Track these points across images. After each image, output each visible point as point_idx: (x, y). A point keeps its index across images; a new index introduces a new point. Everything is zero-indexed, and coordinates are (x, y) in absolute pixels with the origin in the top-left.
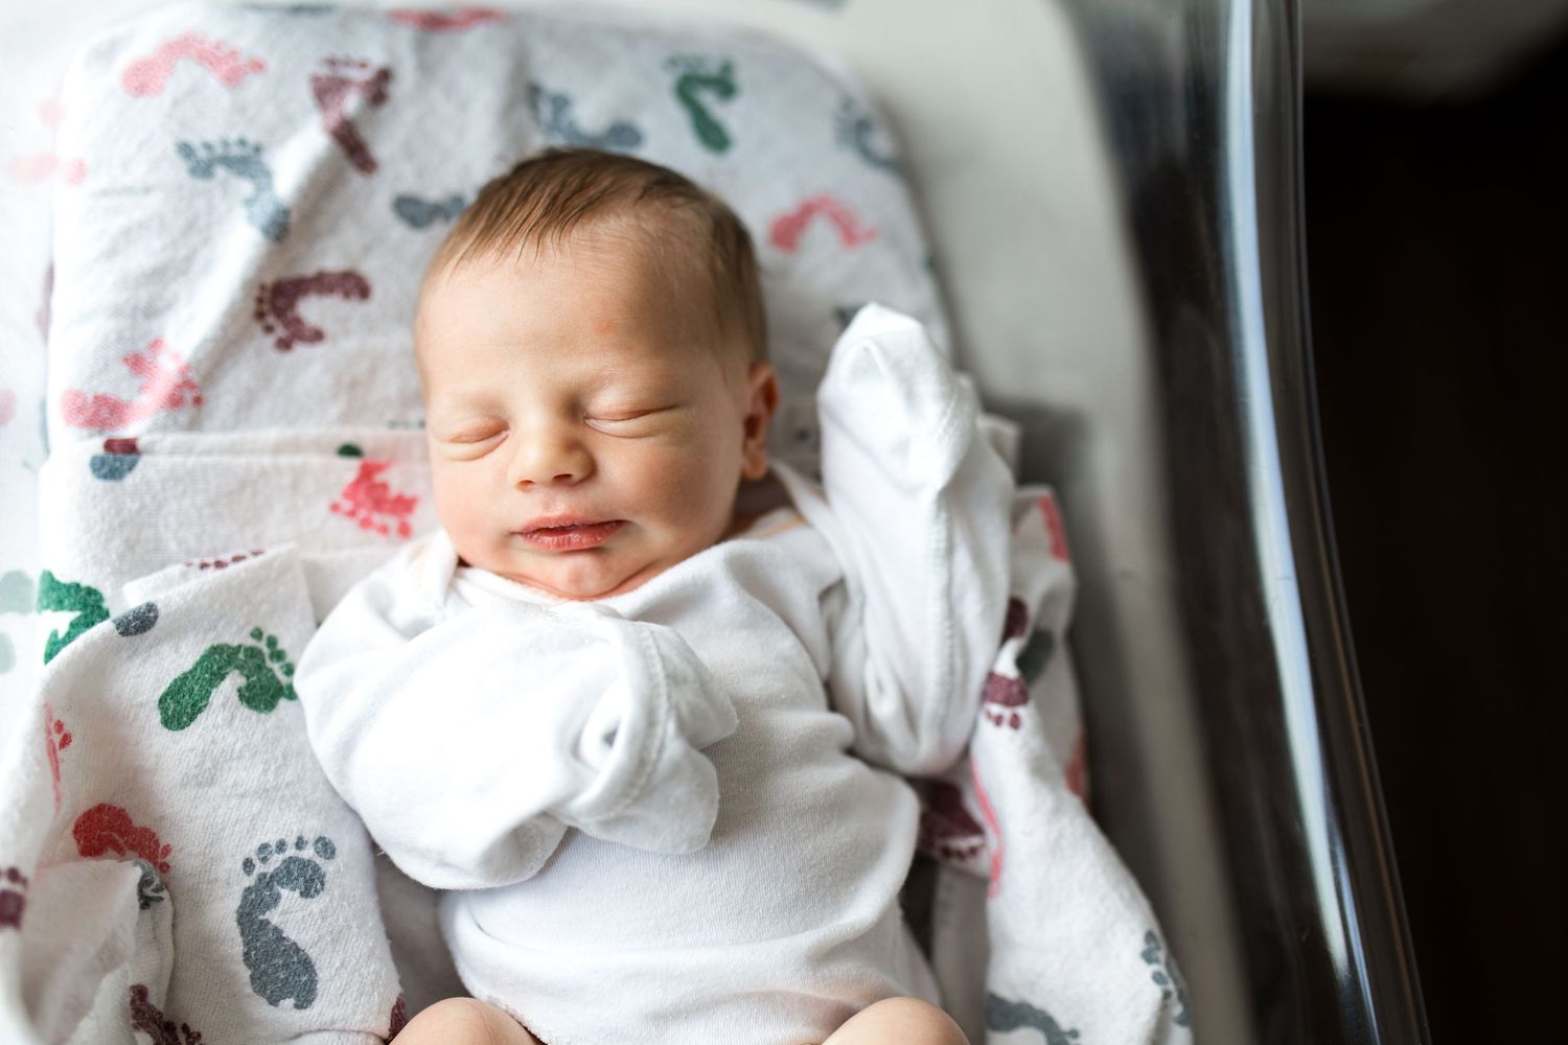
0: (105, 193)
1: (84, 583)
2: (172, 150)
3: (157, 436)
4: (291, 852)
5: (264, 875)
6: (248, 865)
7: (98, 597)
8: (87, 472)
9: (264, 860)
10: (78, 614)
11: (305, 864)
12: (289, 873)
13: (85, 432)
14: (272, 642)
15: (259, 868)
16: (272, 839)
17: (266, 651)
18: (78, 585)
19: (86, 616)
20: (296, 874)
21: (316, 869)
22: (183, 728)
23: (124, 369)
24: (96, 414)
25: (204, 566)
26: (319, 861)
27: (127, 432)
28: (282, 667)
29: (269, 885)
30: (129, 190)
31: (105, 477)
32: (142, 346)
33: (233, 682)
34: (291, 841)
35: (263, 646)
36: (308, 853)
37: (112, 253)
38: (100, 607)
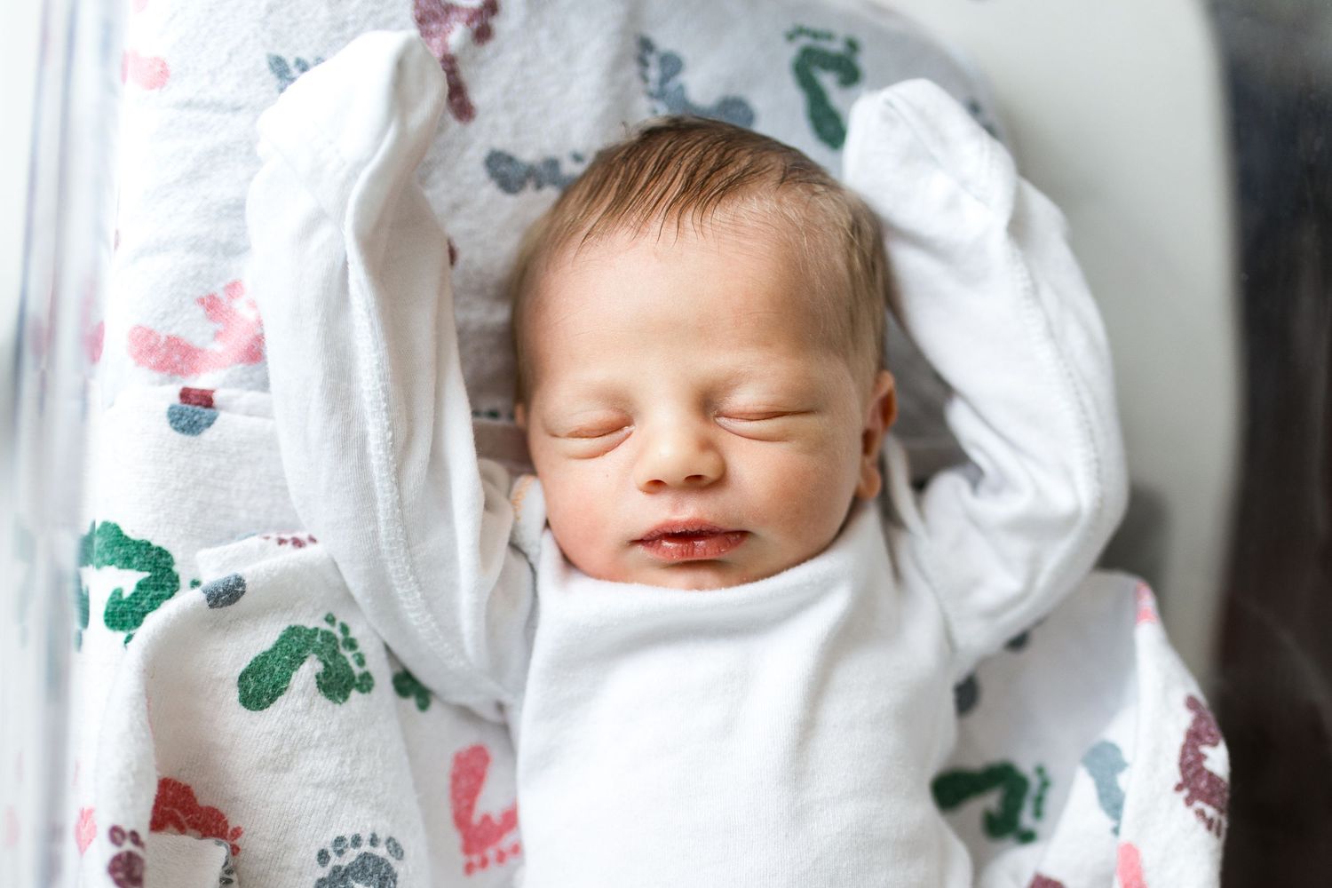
0: (189, 104)
1: (155, 543)
2: (264, 65)
3: (233, 392)
4: (366, 848)
5: (339, 868)
6: (323, 856)
7: (169, 559)
8: (165, 422)
9: (340, 853)
10: (147, 574)
11: (379, 862)
12: (364, 868)
13: (157, 376)
14: (345, 629)
15: (335, 861)
16: (348, 834)
17: (340, 636)
18: (149, 544)
19: (156, 578)
20: (371, 870)
21: (389, 869)
22: (262, 709)
23: (200, 311)
24: (168, 356)
25: (281, 542)
26: (392, 861)
27: (201, 382)
28: (354, 656)
29: (343, 879)
30: (216, 106)
31: (183, 430)
32: (218, 289)
33: (310, 669)
34: (366, 837)
35: (336, 631)
36: (381, 851)
37: (194, 176)
38: (170, 570)
